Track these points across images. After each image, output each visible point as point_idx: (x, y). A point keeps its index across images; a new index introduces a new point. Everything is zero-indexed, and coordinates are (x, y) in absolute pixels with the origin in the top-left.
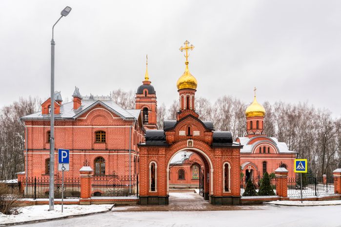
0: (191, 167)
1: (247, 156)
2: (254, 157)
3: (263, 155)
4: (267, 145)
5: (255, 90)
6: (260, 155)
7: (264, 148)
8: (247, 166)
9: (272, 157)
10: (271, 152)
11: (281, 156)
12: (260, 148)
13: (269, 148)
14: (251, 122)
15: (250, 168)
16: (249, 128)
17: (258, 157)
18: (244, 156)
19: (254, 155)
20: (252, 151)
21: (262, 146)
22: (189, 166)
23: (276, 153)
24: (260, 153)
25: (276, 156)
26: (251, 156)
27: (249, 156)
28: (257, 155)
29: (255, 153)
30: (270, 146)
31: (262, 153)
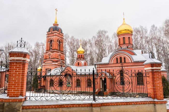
4: (123, 56)
7: (121, 58)
9: (128, 66)
10: (126, 61)
12: (117, 59)
13: (125, 58)
17: (115, 67)
19: (112, 65)
20: (109, 62)
21: (118, 56)
23: (132, 62)
24: (117, 62)
25: (132, 64)
26: (109, 66)
27: (108, 66)
28: (115, 65)
29: (112, 63)
30: (125, 56)
31: (118, 63)
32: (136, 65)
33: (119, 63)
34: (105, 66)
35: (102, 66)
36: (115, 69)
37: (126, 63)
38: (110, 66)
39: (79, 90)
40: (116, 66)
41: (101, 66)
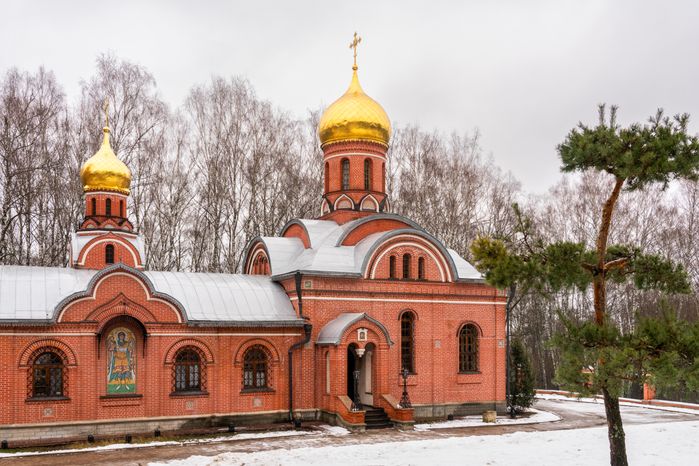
0: (100, 337)
1: (347, 288)
2: (371, 294)
3: (402, 287)
4: (417, 249)
5: (355, 44)
6: (392, 287)
7: (407, 257)
8: (352, 329)
9: (432, 296)
10: (429, 274)
11: (463, 292)
12: (392, 259)
13: (421, 260)
14: (345, 161)
15: (363, 337)
16: (334, 185)
17: (387, 294)
18: (335, 288)
19: (371, 288)
20: (364, 268)
21: (399, 248)
22: (90, 333)
23: (447, 281)
24: (392, 277)
25: (446, 290)
26: (359, 289)
27: (353, 289)
28: (382, 287)
29: (373, 277)
30: (426, 254)
31: (398, 280)
32: (458, 293)
33: (402, 280)
34: (341, 288)
35: (328, 288)
36: (384, 303)
37: (426, 281)
38: (366, 288)
39: (194, 409)
40: (390, 290)
41: (321, 287)
